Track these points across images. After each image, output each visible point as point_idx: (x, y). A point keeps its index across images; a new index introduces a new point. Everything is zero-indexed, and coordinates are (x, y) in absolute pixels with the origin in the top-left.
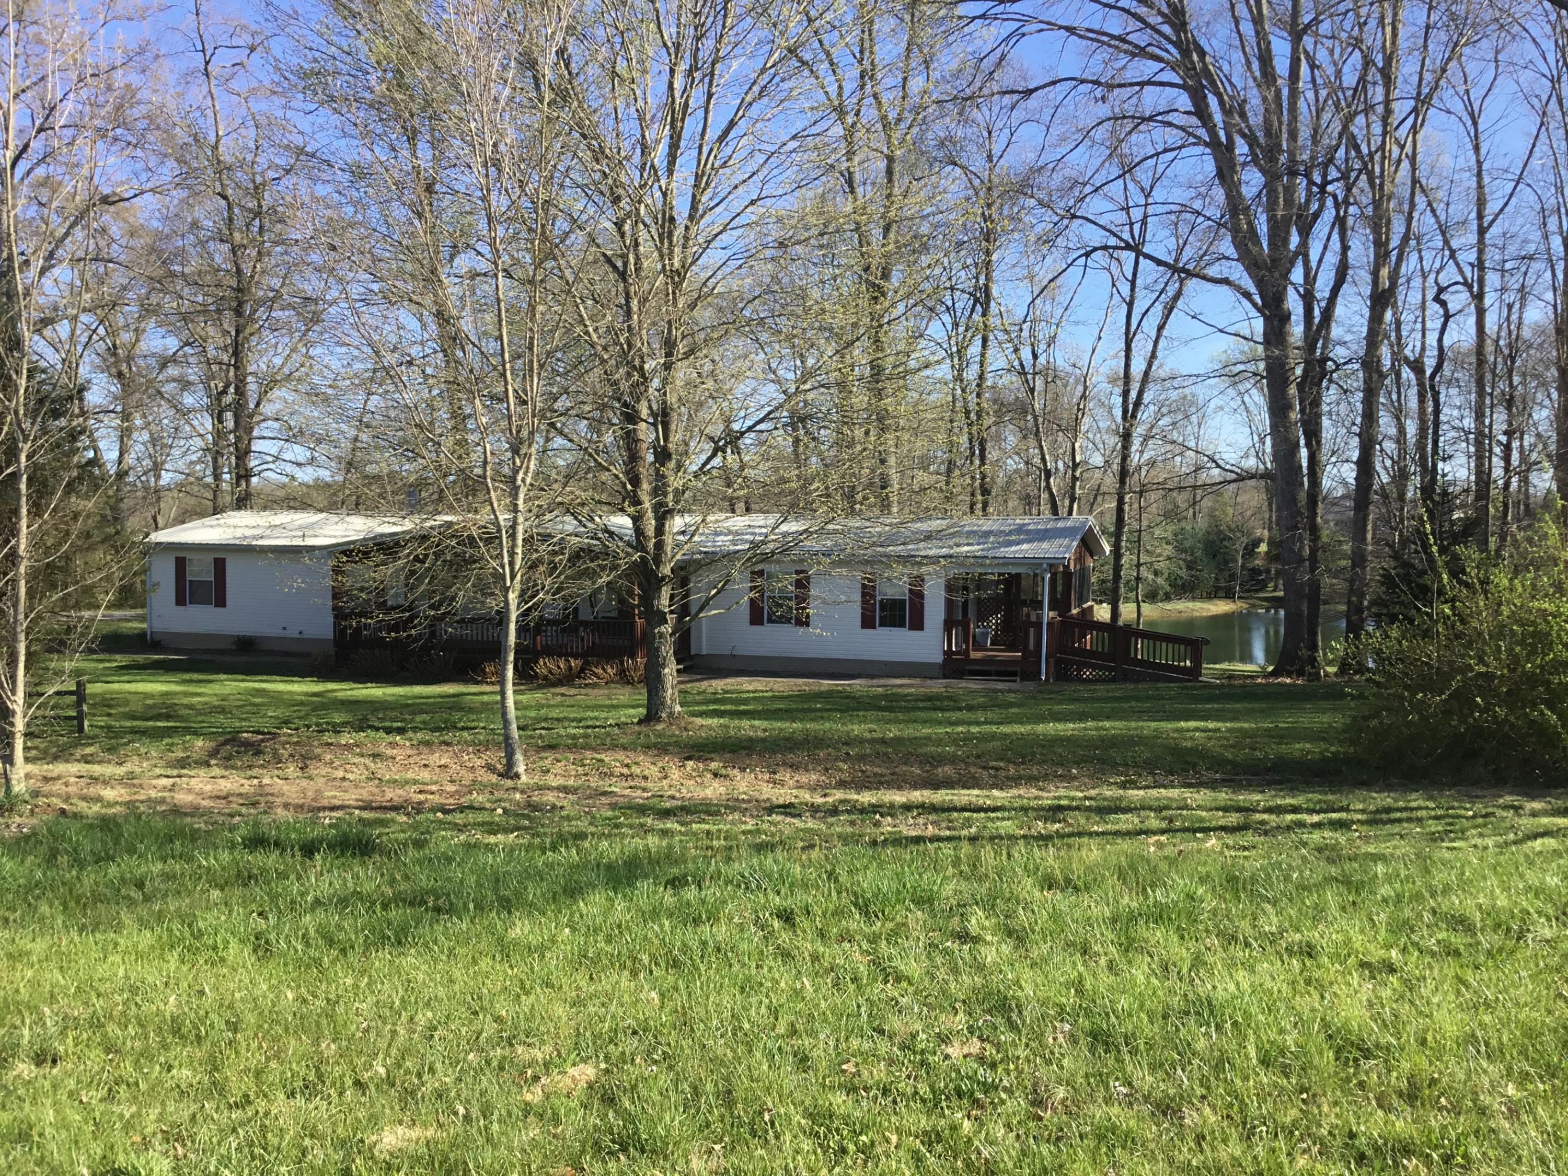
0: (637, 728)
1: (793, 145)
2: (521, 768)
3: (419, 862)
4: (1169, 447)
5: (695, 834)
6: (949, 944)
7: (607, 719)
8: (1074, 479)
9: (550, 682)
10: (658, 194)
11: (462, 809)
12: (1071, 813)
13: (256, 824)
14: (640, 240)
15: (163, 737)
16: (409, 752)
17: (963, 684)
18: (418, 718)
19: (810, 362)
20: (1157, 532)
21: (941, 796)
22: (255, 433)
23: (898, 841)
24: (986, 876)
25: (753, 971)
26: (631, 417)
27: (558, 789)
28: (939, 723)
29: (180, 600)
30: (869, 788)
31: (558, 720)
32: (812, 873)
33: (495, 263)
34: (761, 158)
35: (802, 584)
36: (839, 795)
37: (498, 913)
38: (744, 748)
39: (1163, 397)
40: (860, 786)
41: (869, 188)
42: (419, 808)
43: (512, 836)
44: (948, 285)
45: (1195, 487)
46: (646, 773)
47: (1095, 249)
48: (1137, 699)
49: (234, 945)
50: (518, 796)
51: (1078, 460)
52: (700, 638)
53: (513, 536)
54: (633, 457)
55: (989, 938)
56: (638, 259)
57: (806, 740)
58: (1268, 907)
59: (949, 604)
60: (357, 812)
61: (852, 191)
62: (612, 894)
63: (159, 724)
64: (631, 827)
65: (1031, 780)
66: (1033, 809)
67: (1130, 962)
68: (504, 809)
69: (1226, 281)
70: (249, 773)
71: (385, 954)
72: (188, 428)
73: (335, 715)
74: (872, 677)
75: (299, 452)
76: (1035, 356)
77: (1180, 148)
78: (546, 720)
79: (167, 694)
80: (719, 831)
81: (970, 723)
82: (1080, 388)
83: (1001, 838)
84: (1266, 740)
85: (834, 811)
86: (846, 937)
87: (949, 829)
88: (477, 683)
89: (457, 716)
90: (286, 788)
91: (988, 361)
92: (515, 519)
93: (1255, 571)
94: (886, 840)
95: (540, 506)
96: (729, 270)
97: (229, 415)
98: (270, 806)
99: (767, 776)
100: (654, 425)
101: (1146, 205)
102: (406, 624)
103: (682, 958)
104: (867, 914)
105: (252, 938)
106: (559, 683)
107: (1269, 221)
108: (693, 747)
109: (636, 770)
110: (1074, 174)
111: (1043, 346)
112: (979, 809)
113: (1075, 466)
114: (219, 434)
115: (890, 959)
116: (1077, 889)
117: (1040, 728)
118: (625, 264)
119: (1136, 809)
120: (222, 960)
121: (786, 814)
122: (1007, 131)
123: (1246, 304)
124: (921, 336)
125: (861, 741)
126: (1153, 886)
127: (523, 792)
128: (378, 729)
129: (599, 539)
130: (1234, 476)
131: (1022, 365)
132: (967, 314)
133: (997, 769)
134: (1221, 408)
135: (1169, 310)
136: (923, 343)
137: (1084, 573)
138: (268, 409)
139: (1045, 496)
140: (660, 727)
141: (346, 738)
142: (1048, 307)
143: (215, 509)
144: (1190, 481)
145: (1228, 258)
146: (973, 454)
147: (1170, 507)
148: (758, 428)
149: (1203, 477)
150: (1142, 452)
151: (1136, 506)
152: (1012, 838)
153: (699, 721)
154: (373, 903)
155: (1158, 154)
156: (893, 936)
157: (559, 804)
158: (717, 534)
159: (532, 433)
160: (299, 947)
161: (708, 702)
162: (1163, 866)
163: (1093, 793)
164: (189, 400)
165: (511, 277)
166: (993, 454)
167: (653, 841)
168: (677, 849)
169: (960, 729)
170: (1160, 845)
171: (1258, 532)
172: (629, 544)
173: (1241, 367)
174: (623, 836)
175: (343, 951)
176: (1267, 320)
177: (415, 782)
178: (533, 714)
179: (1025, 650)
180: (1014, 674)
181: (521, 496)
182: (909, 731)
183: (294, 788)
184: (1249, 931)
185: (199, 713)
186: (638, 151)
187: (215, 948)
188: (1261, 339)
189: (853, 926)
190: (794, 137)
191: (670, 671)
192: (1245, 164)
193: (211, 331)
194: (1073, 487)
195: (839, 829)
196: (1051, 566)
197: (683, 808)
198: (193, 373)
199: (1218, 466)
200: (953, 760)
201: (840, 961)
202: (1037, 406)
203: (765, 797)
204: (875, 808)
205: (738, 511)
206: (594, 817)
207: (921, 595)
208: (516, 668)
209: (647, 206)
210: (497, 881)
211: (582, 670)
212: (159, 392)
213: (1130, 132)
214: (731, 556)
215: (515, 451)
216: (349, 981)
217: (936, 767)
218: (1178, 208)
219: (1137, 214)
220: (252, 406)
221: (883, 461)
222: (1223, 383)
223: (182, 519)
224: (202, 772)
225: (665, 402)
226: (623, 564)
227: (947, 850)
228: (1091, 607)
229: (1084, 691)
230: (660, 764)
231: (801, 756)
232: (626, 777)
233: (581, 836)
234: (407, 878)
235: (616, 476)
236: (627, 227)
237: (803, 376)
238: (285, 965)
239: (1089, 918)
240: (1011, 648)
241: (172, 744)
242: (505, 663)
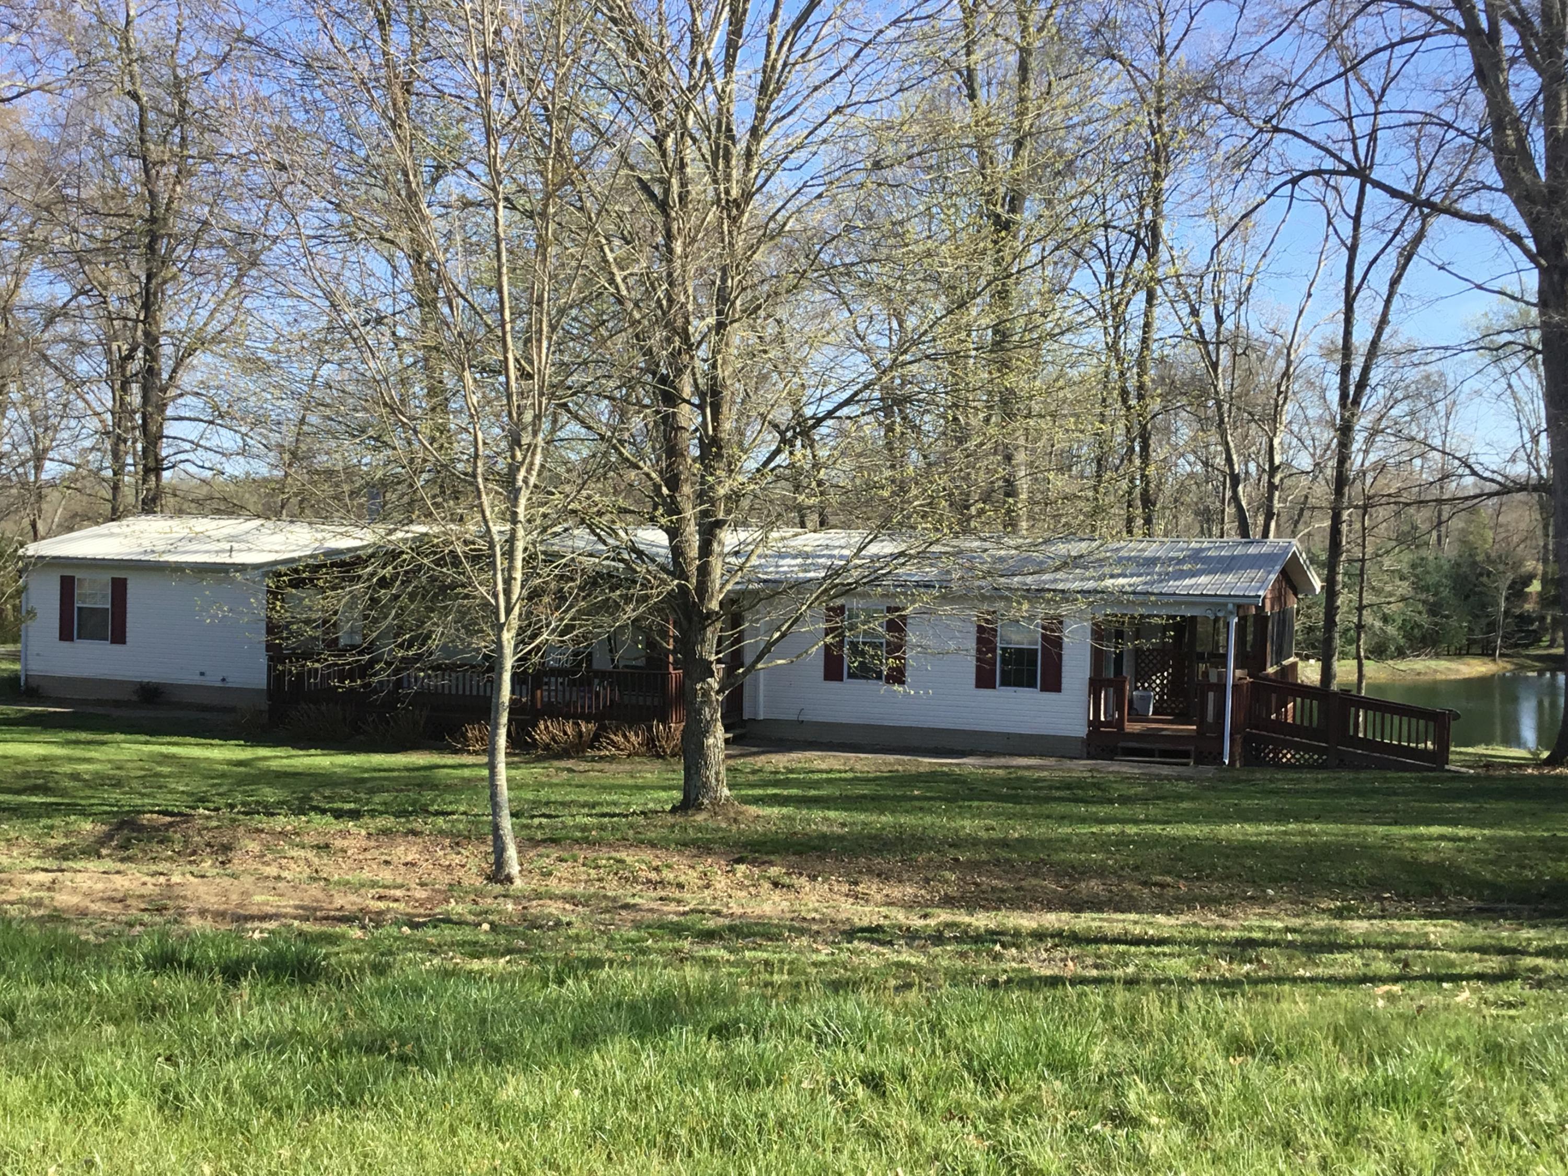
0: (670, 819)
1: (892, 33)
2: (514, 869)
3: (380, 993)
4: (1406, 445)
5: (749, 964)
6: (1098, 1127)
7: (628, 804)
8: (1272, 487)
9: (553, 752)
10: (712, 98)
11: (436, 922)
12: (1267, 951)
13: (164, 935)
14: (687, 160)
15: (40, 816)
16: (364, 843)
17: (1114, 767)
18: (377, 799)
19: (911, 322)
20: (1387, 563)
21: (1087, 921)
22: (169, 412)
23: (1029, 983)
24: (1150, 1033)
25: (829, 1156)
26: (671, 398)
27: (565, 898)
28: (1083, 820)
29: (66, 634)
30: (986, 909)
31: (563, 804)
32: (909, 1024)
33: (494, 189)
34: (851, 50)
35: (896, 627)
36: (944, 916)
37: (485, 1067)
38: (814, 848)
39: (1397, 376)
40: (972, 903)
41: (994, 90)
42: (378, 919)
43: (502, 961)
44: (1101, 220)
45: (1440, 501)
46: (682, 879)
47: (1305, 175)
48: (1359, 793)
49: (133, 1097)
50: (510, 907)
51: (1277, 461)
52: (755, 697)
53: (510, 554)
54: (673, 451)
55: (1154, 1120)
56: (683, 185)
57: (900, 840)
58: (1543, 1088)
59: (1098, 656)
60: (296, 923)
61: (972, 96)
62: (637, 1044)
63: (34, 799)
64: (661, 952)
65: (1209, 902)
66: (1213, 942)
67: (1351, 1160)
68: (492, 924)
69: (1486, 219)
70: (154, 868)
71: (333, 1117)
72: (80, 404)
73: (267, 790)
74: (988, 754)
75: (227, 439)
76: (1219, 319)
77: (1423, 37)
78: (547, 804)
79: (45, 759)
80: (782, 961)
81: (1124, 821)
82: (1282, 363)
83: (1171, 983)
84: (1539, 854)
85: (938, 938)
86: (956, 1113)
87: (1096, 966)
88: (456, 752)
89: (428, 795)
90: (202, 889)
91: (1156, 324)
92: (513, 532)
93: (1524, 619)
94: (1009, 981)
95: (545, 516)
96: (805, 200)
97: (135, 388)
98: (181, 913)
99: (845, 888)
100: (701, 407)
101: (1376, 114)
102: (363, 670)
103: (731, 1132)
104: (985, 1082)
105: (158, 1092)
106: (565, 753)
107: (1547, 137)
108: (745, 845)
109: (668, 875)
110: (1277, 71)
111: (1230, 306)
112: (1137, 941)
113: (1274, 469)
114: (121, 411)
115: (1017, 1145)
116: (1277, 1057)
117: (1223, 830)
118: (667, 192)
119: (1358, 946)
120: (118, 1119)
121: (873, 941)
122: (1185, 14)
123: (1515, 250)
124: (1063, 290)
125: (974, 842)
126: (1383, 1055)
127: (516, 899)
128: (323, 812)
129: (622, 561)
130: (1495, 487)
131: (1201, 331)
132: (1126, 260)
133: (1162, 886)
134: (1478, 393)
135: (1407, 256)
136: (1063, 299)
137: (1284, 618)
138: (186, 379)
139: (1230, 510)
140: (700, 818)
141: (281, 822)
142: (1238, 252)
143: (114, 510)
144: (1435, 493)
145: (1490, 188)
146: (1131, 450)
147: (1406, 528)
148: (837, 414)
149: (1452, 487)
150: (1366, 452)
151: (1357, 526)
152: (1186, 983)
153: (753, 810)
154: (318, 1049)
155: (1392, 46)
156: (1021, 1113)
157: (565, 920)
158: (781, 556)
159: (538, 417)
160: (219, 1105)
161: (765, 784)
162: (1397, 1027)
163: (1297, 922)
164: (82, 367)
165: (514, 208)
166: (1158, 452)
167: (691, 973)
168: (725, 985)
169: (1111, 829)
170: (1391, 998)
171: (1531, 565)
172: (663, 568)
173: (1507, 337)
174: (652, 965)
175: (278, 1111)
176: (1543, 272)
177: (374, 884)
178: (530, 796)
179: (1201, 723)
180: (1186, 754)
181: (523, 501)
182: (1041, 831)
183: (213, 889)
184: (1516, 1120)
185: (87, 784)
186: (687, 40)
187: (108, 1104)
188: (1534, 300)
189: (967, 1098)
190: (895, 23)
191: (717, 738)
192: (1513, 60)
193: (113, 275)
194: (1270, 498)
195: (945, 963)
196: (1239, 607)
197: (731, 929)
198: (89, 331)
199: (1474, 473)
200: (1101, 872)
201: (947, 1147)
202: (1220, 386)
203: (843, 916)
204: (994, 935)
205: (809, 525)
206: (612, 939)
207: (1058, 643)
208: (509, 735)
209: (697, 114)
210: (483, 1021)
211: (597, 737)
212: (45, 357)
213: (1355, 15)
214: (799, 586)
215: (516, 442)
216: (286, 1153)
217: (1078, 881)
218: (1418, 118)
219: (1362, 126)
220: (165, 376)
221: (1009, 458)
222: (1484, 358)
223: (69, 525)
224: (93, 865)
225: (714, 378)
226: (657, 594)
227: (1096, 996)
228: (1294, 665)
229: (1284, 782)
230: (700, 868)
231: (893, 861)
232: (654, 884)
233: (595, 963)
234: (362, 1014)
235: (648, 475)
236: (670, 142)
237: (901, 342)
238: (201, 1128)
239: (1293, 1098)
240: (1182, 717)
241: (52, 827)
242: (496, 727)
